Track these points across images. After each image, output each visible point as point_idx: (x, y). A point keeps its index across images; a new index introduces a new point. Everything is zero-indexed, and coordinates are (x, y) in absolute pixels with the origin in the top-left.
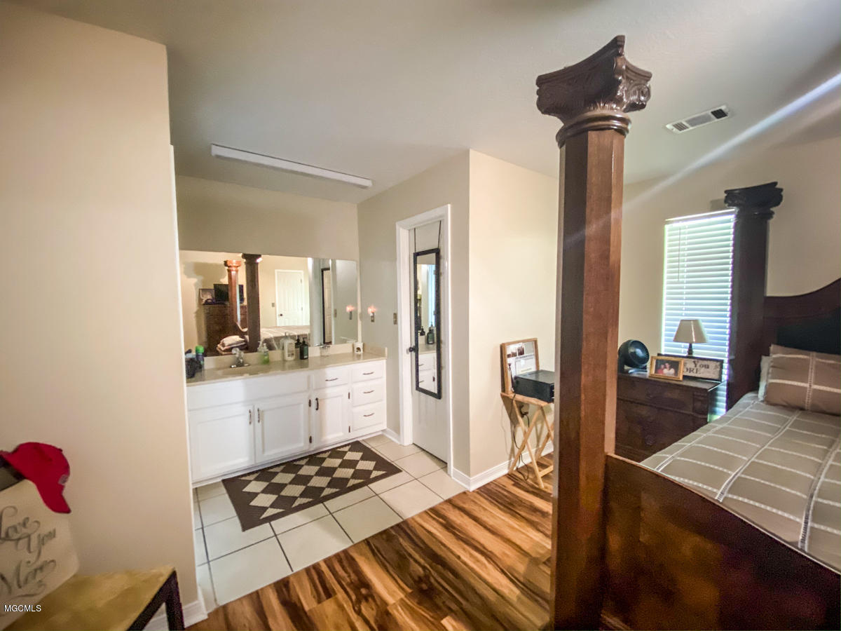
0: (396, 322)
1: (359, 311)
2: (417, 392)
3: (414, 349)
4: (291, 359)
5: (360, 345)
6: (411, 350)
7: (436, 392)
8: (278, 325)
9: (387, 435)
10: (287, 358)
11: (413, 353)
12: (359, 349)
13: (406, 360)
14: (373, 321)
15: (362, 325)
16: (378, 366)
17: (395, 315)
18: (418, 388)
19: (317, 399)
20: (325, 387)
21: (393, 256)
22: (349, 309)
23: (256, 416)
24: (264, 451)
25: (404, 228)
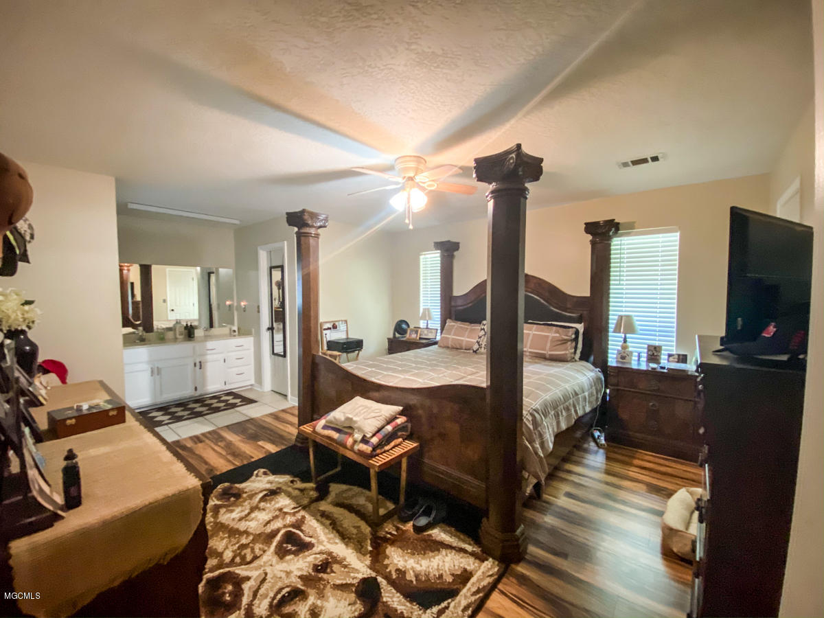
0: (259, 312)
1: (235, 304)
2: (273, 356)
3: (271, 329)
4: (181, 337)
5: (235, 328)
6: (269, 329)
7: (282, 354)
8: (169, 318)
9: (255, 388)
10: (178, 336)
11: (270, 331)
12: (234, 331)
13: (266, 336)
14: (244, 311)
15: (238, 315)
16: (248, 342)
17: (258, 307)
18: (273, 353)
19: (200, 362)
20: (206, 355)
21: (256, 268)
22: (228, 303)
23: (156, 372)
24: (161, 394)
25: (263, 250)
